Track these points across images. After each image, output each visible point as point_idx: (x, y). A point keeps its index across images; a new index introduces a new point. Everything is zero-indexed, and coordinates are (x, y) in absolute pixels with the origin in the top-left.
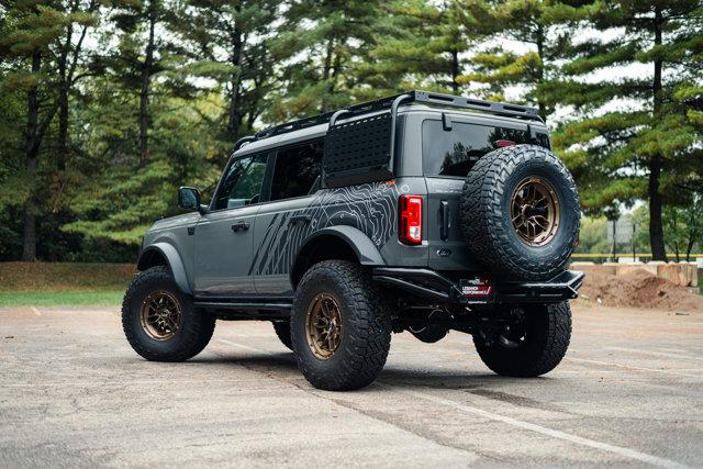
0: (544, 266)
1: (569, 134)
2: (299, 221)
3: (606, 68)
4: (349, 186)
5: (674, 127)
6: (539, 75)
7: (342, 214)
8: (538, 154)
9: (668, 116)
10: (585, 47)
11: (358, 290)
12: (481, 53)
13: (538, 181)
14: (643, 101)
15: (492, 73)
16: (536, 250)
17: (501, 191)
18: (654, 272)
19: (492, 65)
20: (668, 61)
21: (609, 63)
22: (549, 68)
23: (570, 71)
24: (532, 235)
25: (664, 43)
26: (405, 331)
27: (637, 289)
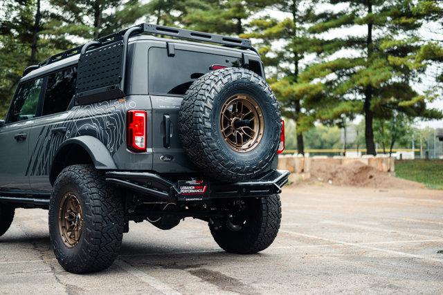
0: (248, 169)
1: (312, 73)
2: (58, 132)
3: (336, 29)
4: (93, 103)
5: (380, 67)
6: (294, 34)
7: (87, 126)
8: (244, 76)
9: (376, 61)
10: (323, 15)
11: (94, 190)
12: (256, 20)
13: (245, 98)
14: (361, 51)
15: (263, 33)
16: (243, 155)
17: (211, 107)
18: (366, 163)
19: (263, 27)
20: (376, 24)
21: (338, 26)
22: (299, 29)
23: (313, 31)
24: (239, 142)
25: (374, 12)
26: (145, 221)
27: (355, 174)
